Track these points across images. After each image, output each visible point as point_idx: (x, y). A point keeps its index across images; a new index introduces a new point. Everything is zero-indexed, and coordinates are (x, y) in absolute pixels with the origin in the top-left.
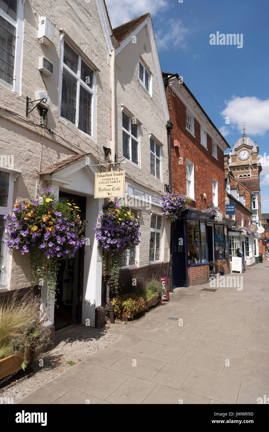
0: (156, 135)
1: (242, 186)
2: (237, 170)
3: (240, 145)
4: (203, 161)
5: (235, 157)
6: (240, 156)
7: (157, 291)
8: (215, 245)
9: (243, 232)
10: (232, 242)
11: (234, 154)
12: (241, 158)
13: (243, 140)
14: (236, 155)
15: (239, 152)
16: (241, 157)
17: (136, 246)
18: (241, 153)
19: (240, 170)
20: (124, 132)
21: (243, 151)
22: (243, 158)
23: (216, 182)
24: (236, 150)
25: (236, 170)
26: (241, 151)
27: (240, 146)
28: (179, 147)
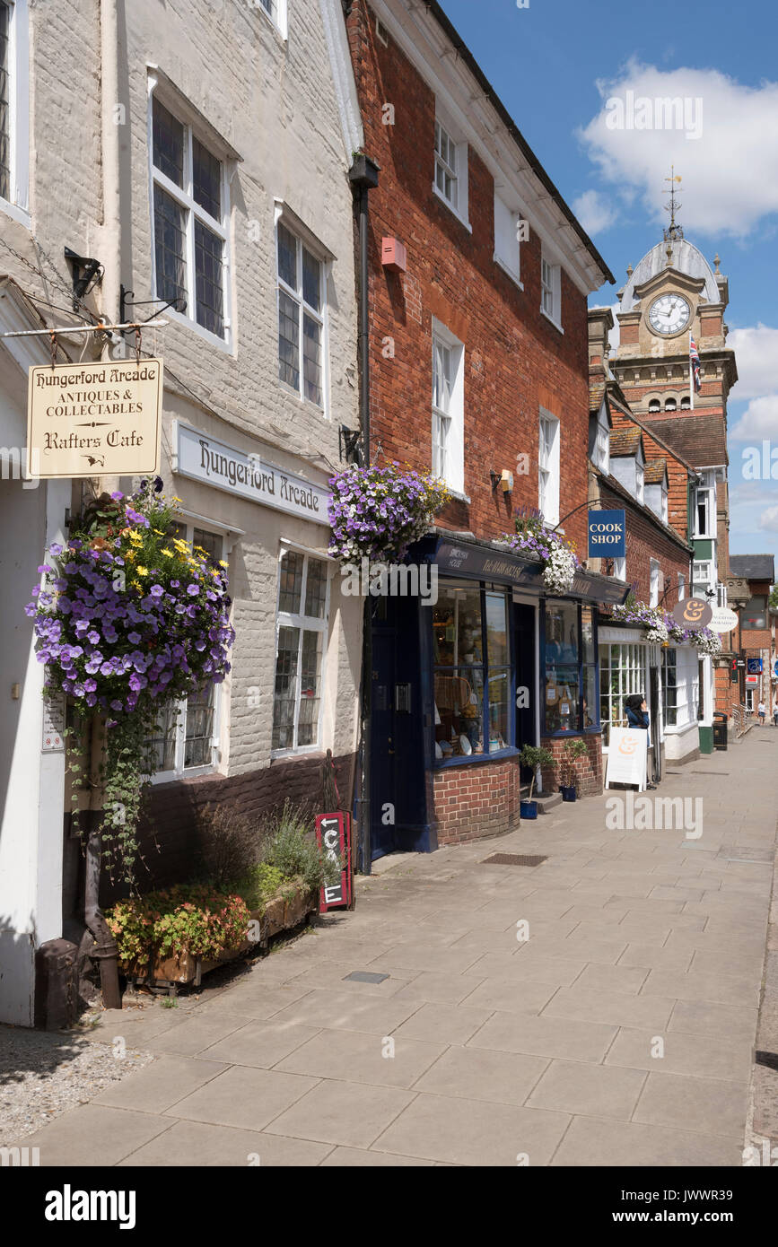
0: (305, 209)
1: (657, 442)
2: (641, 378)
3: (654, 273)
4: (501, 335)
5: (636, 321)
6: (654, 320)
7: (304, 870)
8: (545, 682)
9: (655, 629)
10: (610, 669)
11: (631, 310)
12: (659, 326)
13: (669, 253)
14: (638, 315)
15: (652, 304)
16: (658, 322)
17: (217, 685)
18: (658, 305)
19: (653, 375)
20: (159, 190)
21: (665, 300)
22: (666, 329)
23: (554, 422)
24: (639, 292)
25: (637, 376)
26: (658, 298)
27: (656, 278)
28: (402, 271)
